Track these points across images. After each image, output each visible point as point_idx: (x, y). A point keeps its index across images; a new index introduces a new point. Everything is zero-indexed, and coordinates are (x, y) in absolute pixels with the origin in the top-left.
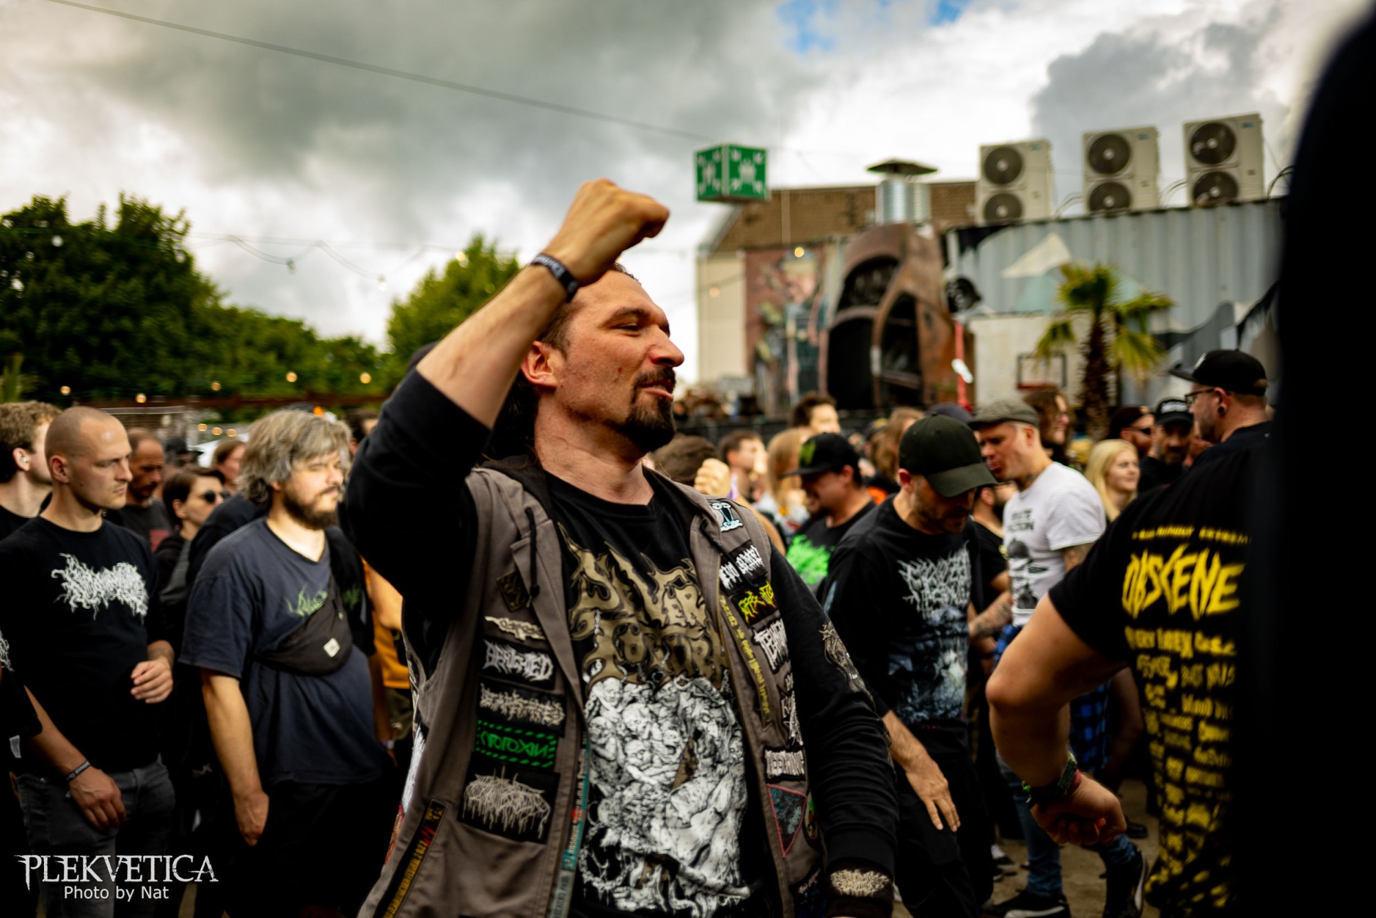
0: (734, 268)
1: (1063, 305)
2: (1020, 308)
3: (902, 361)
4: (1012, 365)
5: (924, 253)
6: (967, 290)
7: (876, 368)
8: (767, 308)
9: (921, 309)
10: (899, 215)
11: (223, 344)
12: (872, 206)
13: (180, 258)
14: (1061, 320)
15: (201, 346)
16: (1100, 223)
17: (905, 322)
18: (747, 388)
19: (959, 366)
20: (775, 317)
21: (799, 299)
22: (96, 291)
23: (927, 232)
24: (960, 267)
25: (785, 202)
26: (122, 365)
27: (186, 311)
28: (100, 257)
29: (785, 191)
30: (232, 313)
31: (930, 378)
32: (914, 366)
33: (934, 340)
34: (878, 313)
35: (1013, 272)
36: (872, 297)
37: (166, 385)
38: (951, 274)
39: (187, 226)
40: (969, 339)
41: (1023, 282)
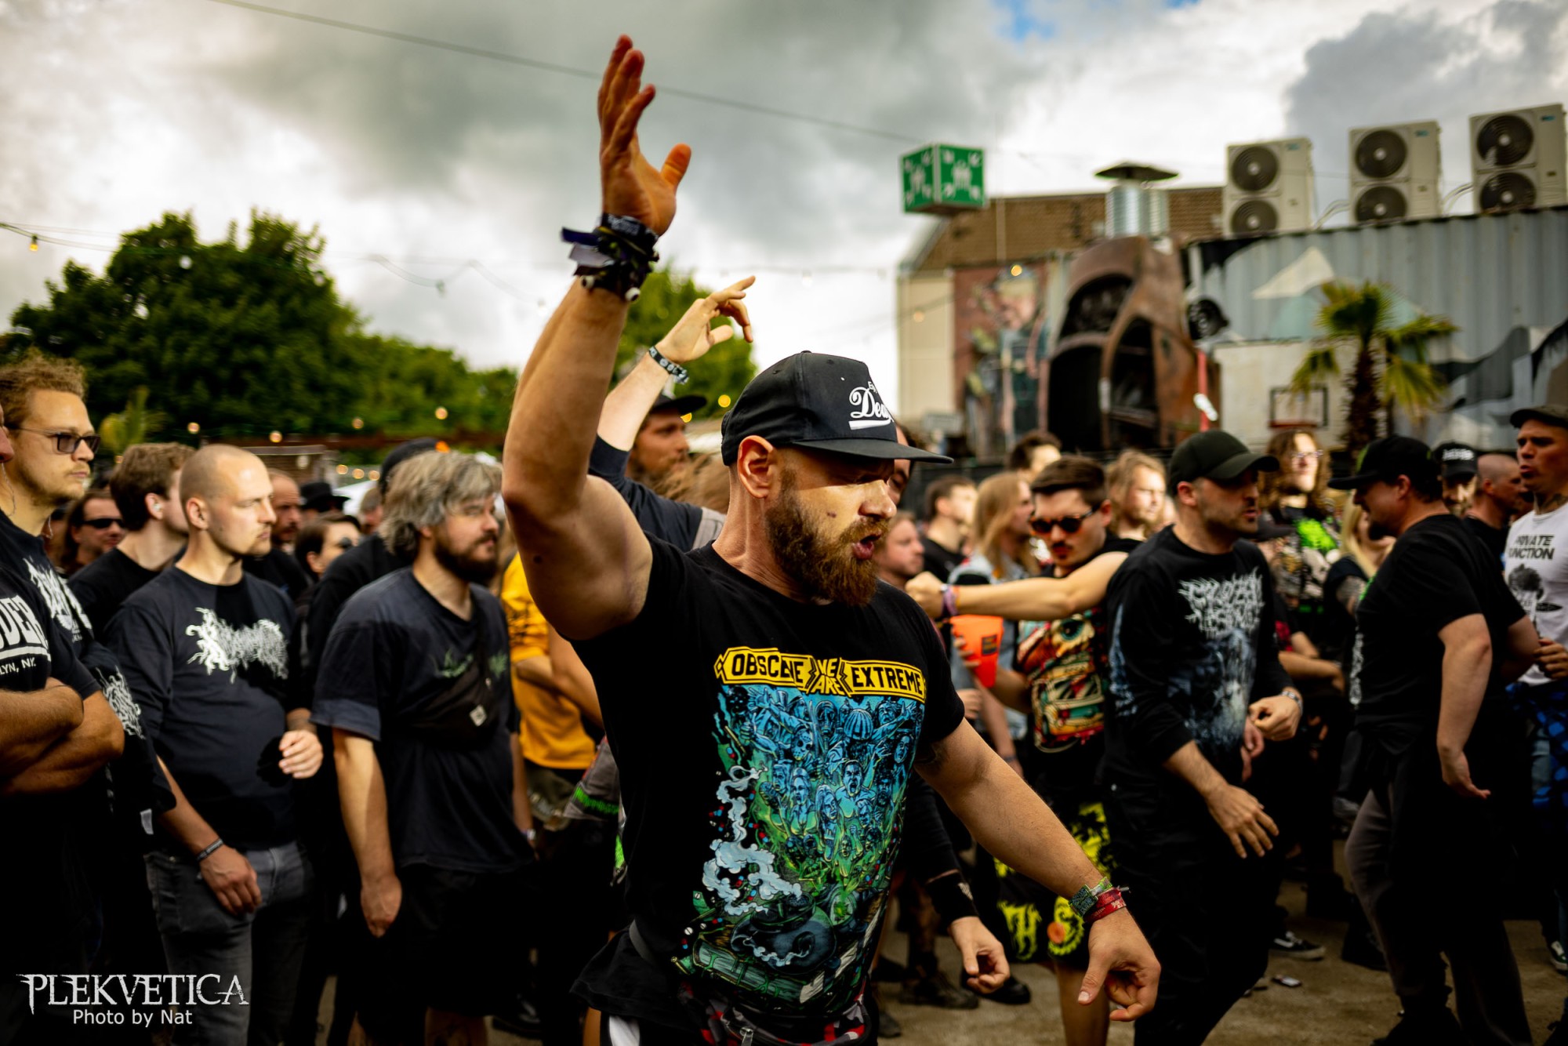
0: (940, 289)
1: (1324, 331)
2: (1272, 336)
3: (1136, 396)
4: (1265, 400)
5: (1161, 271)
6: (1212, 314)
7: (1105, 403)
8: (979, 334)
9: (1158, 336)
10: (1132, 227)
11: (365, 377)
12: (1102, 217)
13: (319, 281)
14: (1323, 347)
15: (341, 378)
16: (1369, 234)
17: (1139, 351)
18: (955, 427)
19: (1202, 401)
20: (988, 345)
21: (1016, 324)
22: (226, 317)
23: (1165, 246)
24: (1203, 287)
25: (1001, 210)
26: (255, 400)
27: (324, 341)
28: (230, 279)
29: (1000, 199)
30: (375, 343)
31: (1167, 416)
32: (1149, 402)
33: (1172, 371)
34: (1108, 341)
35: (1266, 292)
36: (1101, 322)
37: (302, 422)
38: (1193, 295)
39: (322, 242)
40: (1214, 371)
41: (1278, 304)
